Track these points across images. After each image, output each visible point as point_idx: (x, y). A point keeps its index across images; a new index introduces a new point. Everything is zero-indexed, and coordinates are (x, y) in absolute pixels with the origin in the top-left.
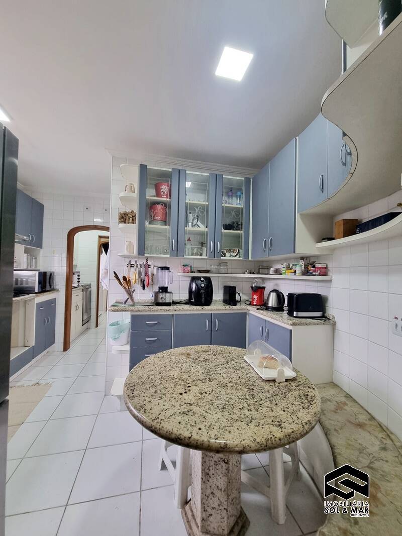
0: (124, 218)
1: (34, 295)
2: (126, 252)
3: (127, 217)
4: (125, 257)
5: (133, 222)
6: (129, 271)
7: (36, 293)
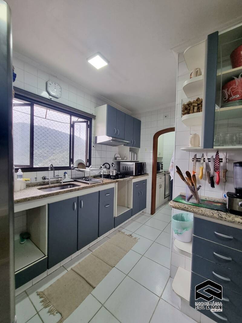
0: (188, 109)
1: (133, 177)
2: (190, 146)
3: (192, 107)
4: (189, 150)
5: (199, 110)
6: (195, 166)
7: (134, 176)
